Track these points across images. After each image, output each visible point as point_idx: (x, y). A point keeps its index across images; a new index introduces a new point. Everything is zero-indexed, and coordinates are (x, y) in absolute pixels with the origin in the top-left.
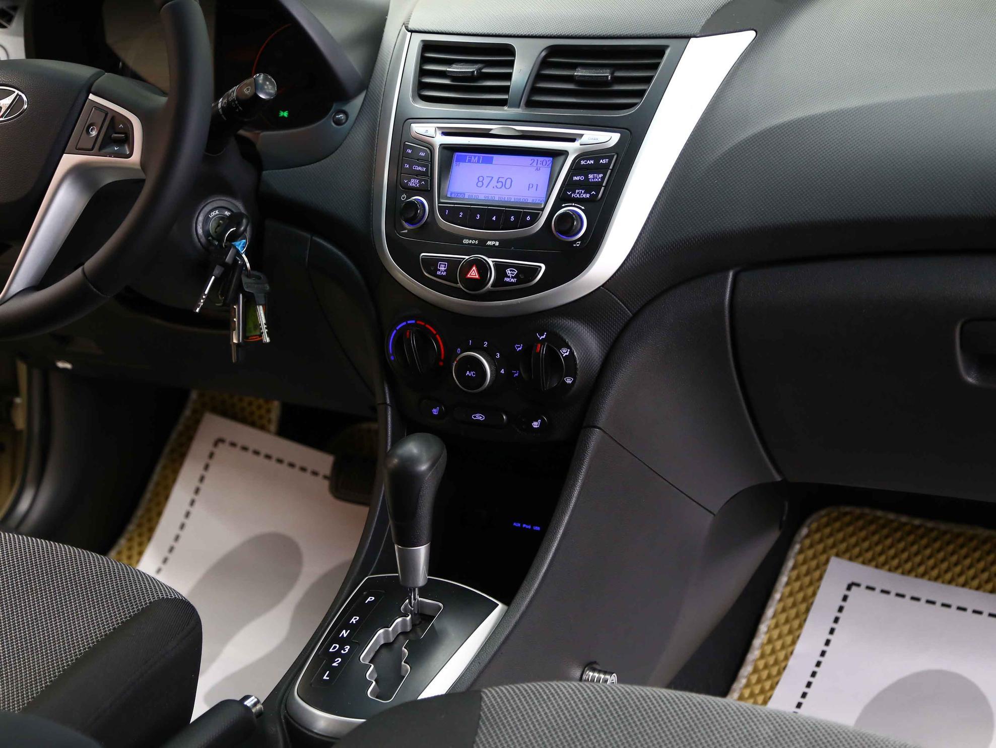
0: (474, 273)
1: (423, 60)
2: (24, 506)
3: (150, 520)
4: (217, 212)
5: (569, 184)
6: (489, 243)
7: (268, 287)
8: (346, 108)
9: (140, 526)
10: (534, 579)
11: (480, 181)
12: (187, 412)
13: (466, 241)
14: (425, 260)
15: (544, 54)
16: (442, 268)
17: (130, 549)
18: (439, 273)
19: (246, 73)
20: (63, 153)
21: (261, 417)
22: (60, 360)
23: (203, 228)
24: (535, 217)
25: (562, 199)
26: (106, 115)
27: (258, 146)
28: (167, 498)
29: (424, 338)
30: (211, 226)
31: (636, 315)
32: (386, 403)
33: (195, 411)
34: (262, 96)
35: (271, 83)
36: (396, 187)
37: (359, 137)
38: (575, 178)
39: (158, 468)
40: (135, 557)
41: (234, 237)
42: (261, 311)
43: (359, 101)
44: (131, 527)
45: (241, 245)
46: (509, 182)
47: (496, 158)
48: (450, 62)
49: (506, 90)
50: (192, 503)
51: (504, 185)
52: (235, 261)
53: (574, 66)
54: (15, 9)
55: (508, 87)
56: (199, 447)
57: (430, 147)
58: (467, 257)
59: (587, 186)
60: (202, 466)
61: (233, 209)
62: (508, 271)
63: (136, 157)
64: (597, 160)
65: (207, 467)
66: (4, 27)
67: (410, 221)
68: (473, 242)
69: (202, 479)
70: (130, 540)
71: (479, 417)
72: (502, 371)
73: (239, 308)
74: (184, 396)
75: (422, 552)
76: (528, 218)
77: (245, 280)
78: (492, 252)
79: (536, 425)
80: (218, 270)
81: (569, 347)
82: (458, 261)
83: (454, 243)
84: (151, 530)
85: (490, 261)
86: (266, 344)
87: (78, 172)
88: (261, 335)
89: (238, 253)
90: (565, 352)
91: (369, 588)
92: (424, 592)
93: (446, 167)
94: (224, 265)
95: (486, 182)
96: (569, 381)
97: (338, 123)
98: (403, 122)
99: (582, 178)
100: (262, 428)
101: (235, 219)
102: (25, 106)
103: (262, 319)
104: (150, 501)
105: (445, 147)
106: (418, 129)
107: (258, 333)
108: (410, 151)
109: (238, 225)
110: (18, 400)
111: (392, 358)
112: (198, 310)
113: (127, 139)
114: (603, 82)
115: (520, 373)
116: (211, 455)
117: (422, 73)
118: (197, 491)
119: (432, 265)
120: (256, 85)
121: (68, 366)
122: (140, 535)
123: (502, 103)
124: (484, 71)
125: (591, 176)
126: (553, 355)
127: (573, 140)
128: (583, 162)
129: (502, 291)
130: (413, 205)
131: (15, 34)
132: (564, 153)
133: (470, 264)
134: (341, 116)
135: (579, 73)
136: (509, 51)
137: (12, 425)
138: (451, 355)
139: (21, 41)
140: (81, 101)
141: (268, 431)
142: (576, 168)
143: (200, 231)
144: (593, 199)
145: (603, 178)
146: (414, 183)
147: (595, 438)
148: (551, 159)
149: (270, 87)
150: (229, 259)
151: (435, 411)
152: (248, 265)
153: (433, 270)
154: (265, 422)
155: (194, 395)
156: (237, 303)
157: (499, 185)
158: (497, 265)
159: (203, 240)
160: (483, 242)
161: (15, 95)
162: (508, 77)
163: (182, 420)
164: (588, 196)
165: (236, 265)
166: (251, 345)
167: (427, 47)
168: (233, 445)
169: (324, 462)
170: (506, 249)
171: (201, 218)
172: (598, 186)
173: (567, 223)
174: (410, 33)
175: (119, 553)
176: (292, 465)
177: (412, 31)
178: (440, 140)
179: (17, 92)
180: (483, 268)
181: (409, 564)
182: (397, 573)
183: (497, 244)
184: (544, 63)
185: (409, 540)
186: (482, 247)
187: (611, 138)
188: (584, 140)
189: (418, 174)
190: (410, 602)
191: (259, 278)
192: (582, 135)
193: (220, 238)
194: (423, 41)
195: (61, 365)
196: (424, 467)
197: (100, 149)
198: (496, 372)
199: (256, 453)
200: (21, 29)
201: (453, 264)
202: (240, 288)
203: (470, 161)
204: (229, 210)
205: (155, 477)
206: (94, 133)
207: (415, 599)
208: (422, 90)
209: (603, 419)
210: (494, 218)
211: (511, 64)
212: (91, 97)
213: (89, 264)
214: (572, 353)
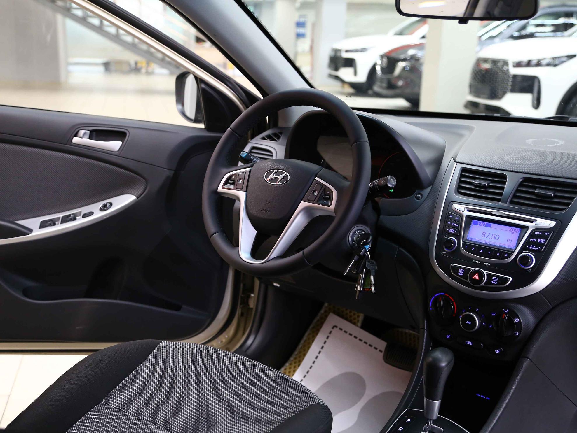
0: (476, 277)
1: (461, 176)
2: (249, 342)
3: (300, 357)
4: (358, 231)
5: (527, 242)
6: (485, 264)
7: (376, 267)
8: (422, 193)
9: (295, 359)
10: (489, 426)
11: (484, 234)
12: (322, 311)
13: (474, 261)
14: (453, 266)
15: (521, 180)
16: (461, 272)
17: (290, 368)
18: (459, 274)
19: (384, 174)
20: (301, 201)
21: (354, 319)
22: (275, 283)
23: (352, 238)
24: (509, 255)
25: (523, 249)
26: (322, 187)
27: (380, 204)
28: (309, 348)
29: (447, 302)
30: (355, 237)
31: (554, 308)
32: (424, 329)
33: (325, 311)
34: (389, 185)
35: (394, 180)
36: (442, 232)
37: (426, 206)
38: (531, 240)
39: (307, 334)
40: (292, 373)
41: (366, 243)
42: (372, 278)
43: (428, 190)
44: (292, 359)
45: (367, 247)
46: (498, 237)
47: (493, 225)
48: (474, 178)
49: (501, 194)
50: (320, 352)
51: (495, 238)
52: (364, 254)
53: (535, 188)
54: (281, 133)
55: (502, 193)
56: (326, 328)
57: (461, 216)
58: (474, 269)
59: (537, 244)
60: (326, 337)
61: (365, 231)
62: (493, 278)
63: (333, 206)
64: (543, 233)
65: (328, 338)
66: (276, 141)
67: (447, 248)
68: (478, 262)
69: (325, 342)
70: (291, 364)
71: (470, 343)
72: (484, 324)
73: (362, 275)
74: (321, 305)
75: (437, 403)
76: (506, 255)
77: (367, 263)
78: (486, 268)
79: (497, 351)
80: (356, 258)
81: (519, 318)
82: (470, 270)
83: (468, 261)
84: (300, 362)
85: (485, 272)
86: (373, 293)
87: (307, 210)
88: (371, 288)
89: (366, 251)
90: (517, 320)
91: (408, 414)
92: (435, 422)
93: (468, 226)
94: (359, 255)
95: (486, 235)
96: (517, 334)
97: (418, 198)
98: (449, 203)
99: (535, 240)
100: (354, 324)
101: (366, 236)
103: (373, 282)
104: (301, 348)
105: (468, 217)
106: (456, 207)
107: (369, 287)
108: (451, 216)
109: (368, 239)
110: (253, 295)
111: (431, 309)
112: (345, 274)
113: (330, 198)
114: (549, 197)
115: (492, 327)
116: (330, 333)
117: (460, 181)
118: (322, 347)
119: (456, 269)
120: (387, 181)
121: (278, 285)
122: (295, 363)
123: (499, 200)
124: (490, 184)
125: (539, 240)
126: (510, 321)
127: (532, 222)
128: (536, 233)
129: (489, 286)
130: (451, 241)
131: (281, 145)
132: (527, 228)
133: (474, 273)
134: (420, 196)
135: (538, 191)
136: (504, 177)
137: (249, 305)
138: (459, 313)
139: (284, 148)
140: (312, 180)
141: (357, 326)
142: (532, 235)
143: (350, 239)
144: (539, 251)
145: (545, 242)
146: (451, 231)
147: (526, 363)
148: (520, 229)
149: (393, 181)
150: (362, 253)
151: (448, 337)
152: (370, 257)
153: (457, 272)
154: (356, 321)
155: (326, 304)
156: (362, 273)
157: (493, 237)
158: (488, 274)
159: (351, 243)
160: (482, 263)
161: (285, 174)
162: (503, 189)
163: (319, 314)
164: (537, 249)
165: (365, 257)
166: (365, 293)
167: (464, 170)
168: (341, 329)
169: (382, 345)
170: (493, 268)
171: (351, 233)
172: (542, 245)
173: (525, 260)
174: (456, 163)
175: (285, 369)
176: (366, 343)
177: (457, 162)
178: (466, 213)
179: (286, 173)
180: (481, 275)
181: (430, 407)
182: (424, 410)
183: (489, 265)
184: (521, 185)
185: (432, 397)
186: (481, 265)
187: (551, 224)
188: (538, 222)
189: (454, 227)
190: (428, 425)
191: (373, 263)
192: (536, 220)
193: (359, 242)
194: (462, 167)
195: (275, 284)
196: (443, 364)
197: (317, 201)
198: (481, 323)
199: (351, 335)
200: (285, 143)
201: (466, 271)
202: (365, 266)
203: (479, 225)
204: (364, 231)
205: (305, 338)
206: (316, 194)
207: (430, 424)
208: (460, 189)
209: (531, 355)
210: (489, 253)
211: (504, 183)
212: (317, 178)
213: (306, 250)
214: (520, 321)
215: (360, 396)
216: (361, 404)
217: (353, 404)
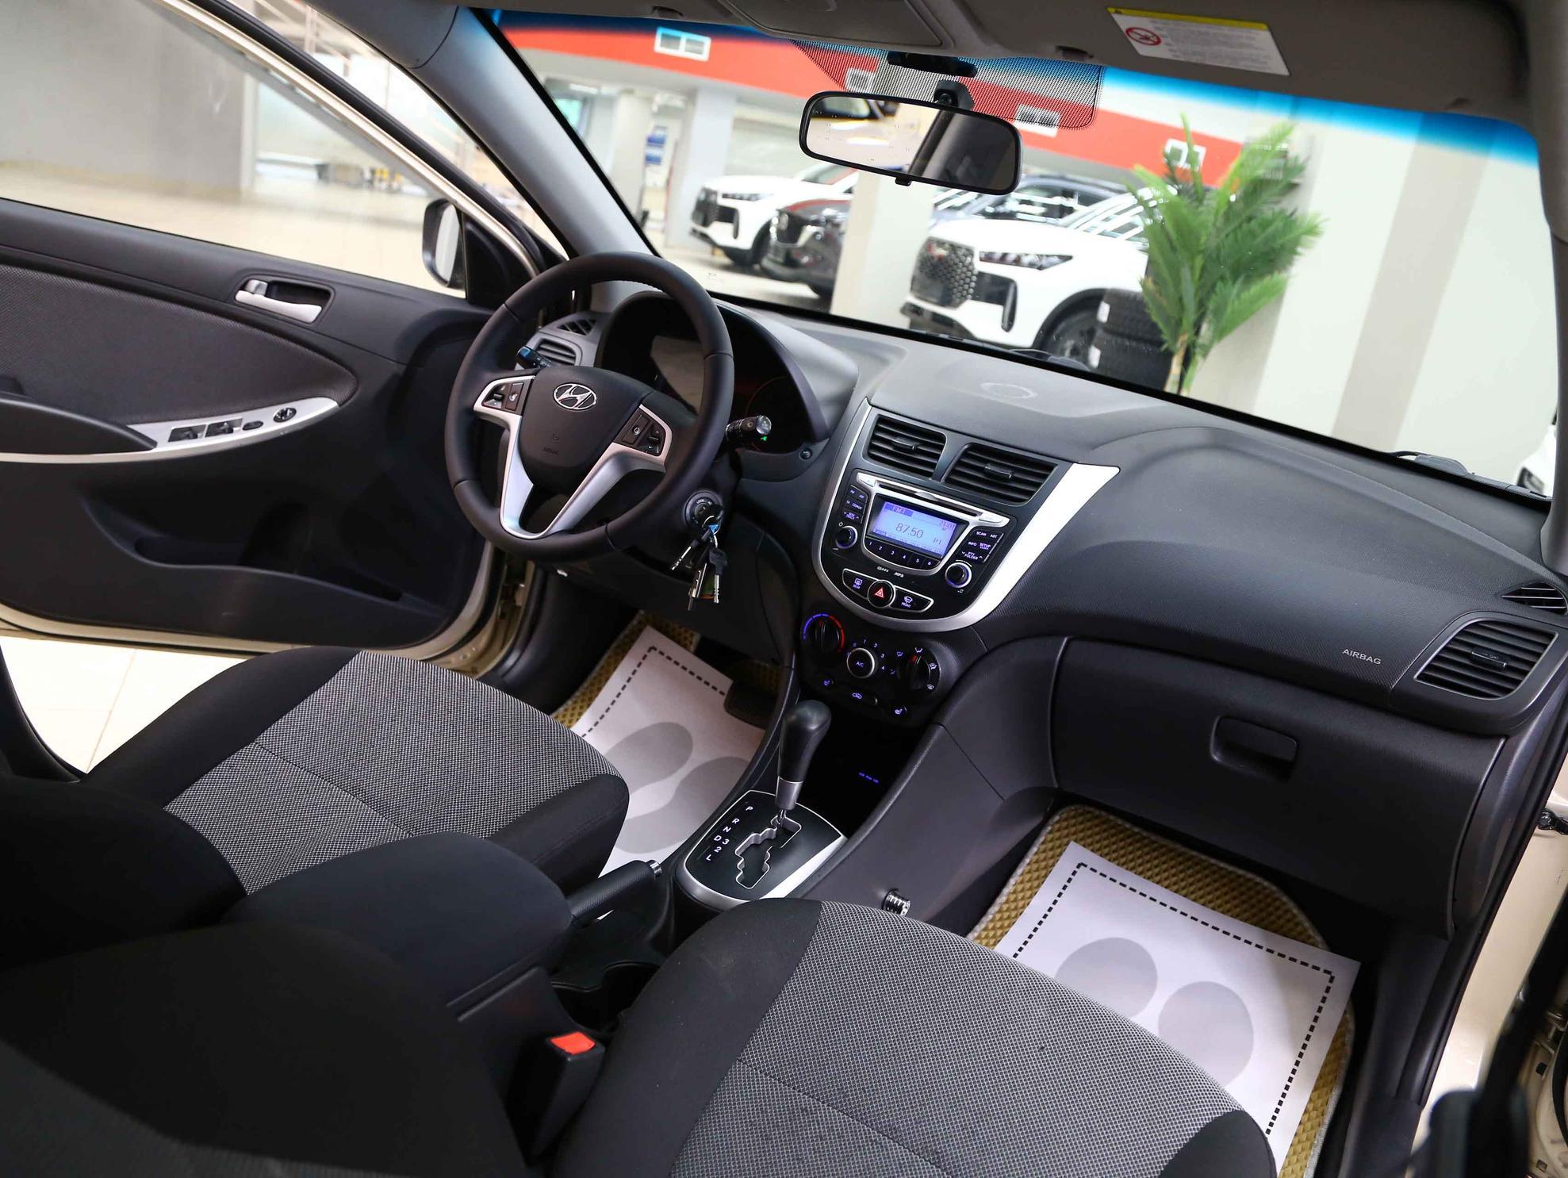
0: (880, 593)
1: (877, 428)
2: (510, 662)
3: (591, 692)
4: (703, 501)
5: (964, 547)
6: (896, 574)
7: (726, 563)
8: (812, 448)
9: (584, 694)
10: (870, 824)
11: (899, 527)
12: (635, 622)
13: (879, 568)
14: (846, 572)
15: (966, 447)
16: (858, 583)
17: (574, 709)
18: (854, 586)
19: (753, 413)
20: (612, 441)
21: (685, 638)
22: (560, 569)
23: (690, 510)
24: (934, 565)
25: (957, 556)
26: (649, 421)
27: (742, 457)
28: (607, 679)
29: (832, 629)
30: (697, 509)
31: (990, 652)
32: (791, 669)
33: (640, 622)
34: (759, 431)
35: (768, 423)
36: (837, 515)
37: (817, 470)
38: (970, 543)
39: (606, 657)
40: (576, 716)
41: (712, 522)
42: (717, 578)
43: (821, 445)
44: (578, 694)
45: (714, 528)
46: (920, 533)
47: (916, 514)
48: (896, 435)
49: (933, 466)
50: (624, 688)
51: (916, 534)
52: (708, 540)
53: (986, 462)
54: (594, 322)
55: (936, 464)
56: (638, 649)
57: (868, 493)
58: (878, 580)
59: (978, 551)
60: (636, 663)
61: (714, 500)
62: (906, 598)
63: (663, 457)
64: (989, 534)
65: (639, 665)
66: (584, 334)
67: (841, 543)
68: (885, 570)
69: (634, 672)
70: (575, 702)
71: (858, 696)
72: (883, 668)
73: (702, 573)
74: (634, 611)
75: (796, 786)
76: (929, 563)
77: (711, 554)
78: (896, 581)
79: (897, 712)
80: (694, 543)
81: (937, 664)
82: (871, 581)
83: (870, 567)
84: (591, 700)
85: (894, 587)
86: (716, 603)
87: (620, 458)
88: (713, 595)
89: (712, 535)
90: (933, 666)
91: (751, 799)
92: (790, 814)
93: (877, 509)
94: (700, 540)
95: (904, 528)
96: (930, 687)
97: (804, 457)
98: (852, 471)
99: (975, 544)
100: (685, 646)
101: (713, 509)
102: (594, 403)
103: (717, 586)
104: (595, 678)
105: (878, 496)
106: (863, 478)
107: (710, 594)
108: (853, 492)
109: (716, 514)
110: (523, 586)
111: (804, 637)
112: (673, 569)
113: (660, 442)
114: (1005, 478)
115: (895, 674)
116: (645, 657)
117: (874, 437)
118: (629, 680)
119: (851, 578)
120: (756, 423)
121: (565, 575)
122: (583, 701)
123: (929, 475)
124: (919, 448)
125: (981, 544)
126: (923, 667)
127: (974, 515)
128: (978, 533)
129: (898, 611)
130: (847, 531)
131: (591, 341)
132: (966, 523)
133: (878, 586)
134: (808, 453)
135: (989, 467)
136: (941, 438)
137: (515, 601)
138: (848, 647)
139: (594, 347)
140: (632, 409)
141: (689, 650)
142: (972, 536)
143: (688, 511)
144: (979, 562)
145: (990, 548)
146: (851, 516)
147: (939, 732)
148: (955, 524)
149: (766, 425)
150: (704, 537)
151: (826, 683)
152: (716, 544)
153: (851, 583)
154: (688, 642)
155: (642, 612)
156: (702, 568)
157: (913, 533)
158: (898, 591)
159: (688, 518)
160: (892, 572)
161: (589, 393)
162: (937, 457)
163: (630, 626)
164: (977, 558)
165: (708, 544)
166: (704, 601)
167: (881, 420)
168: (662, 653)
169: (725, 683)
170: (907, 581)
171: (691, 503)
172: (985, 553)
173: (957, 574)
174: (871, 407)
175: (566, 710)
176: (699, 678)
177: (873, 406)
178: (876, 490)
179: (591, 392)
180: (888, 592)
181: (785, 791)
182: (775, 793)
183: (902, 576)
184: (965, 454)
185: (789, 776)
186: (890, 575)
187: (1001, 521)
188: (983, 517)
189: (855, 510)
190: (779, 817)
191: (721, 555)
192: (982, 513)
193: (701, 518)
194: (879, 415)
195: (560, 572)
196: (813, 727)
197: (639, 445)
198: (878, 667)
199: (677, 663)
200: (598, 339)
201: (866, 582)
202: (707, 559)
203: (895, 511)
204: (711, 501)
205: (602, 663)
206: (637, 433)
207: (783, 816)
208: (873, 450)
209: (947, 720)
210: (904, 557)
211: (941, 448)
212: (641, 407)
213: (612, 525)
214: (937, 668)
215: (681, 762)
216: (683, 772)
217: (671, 772)
